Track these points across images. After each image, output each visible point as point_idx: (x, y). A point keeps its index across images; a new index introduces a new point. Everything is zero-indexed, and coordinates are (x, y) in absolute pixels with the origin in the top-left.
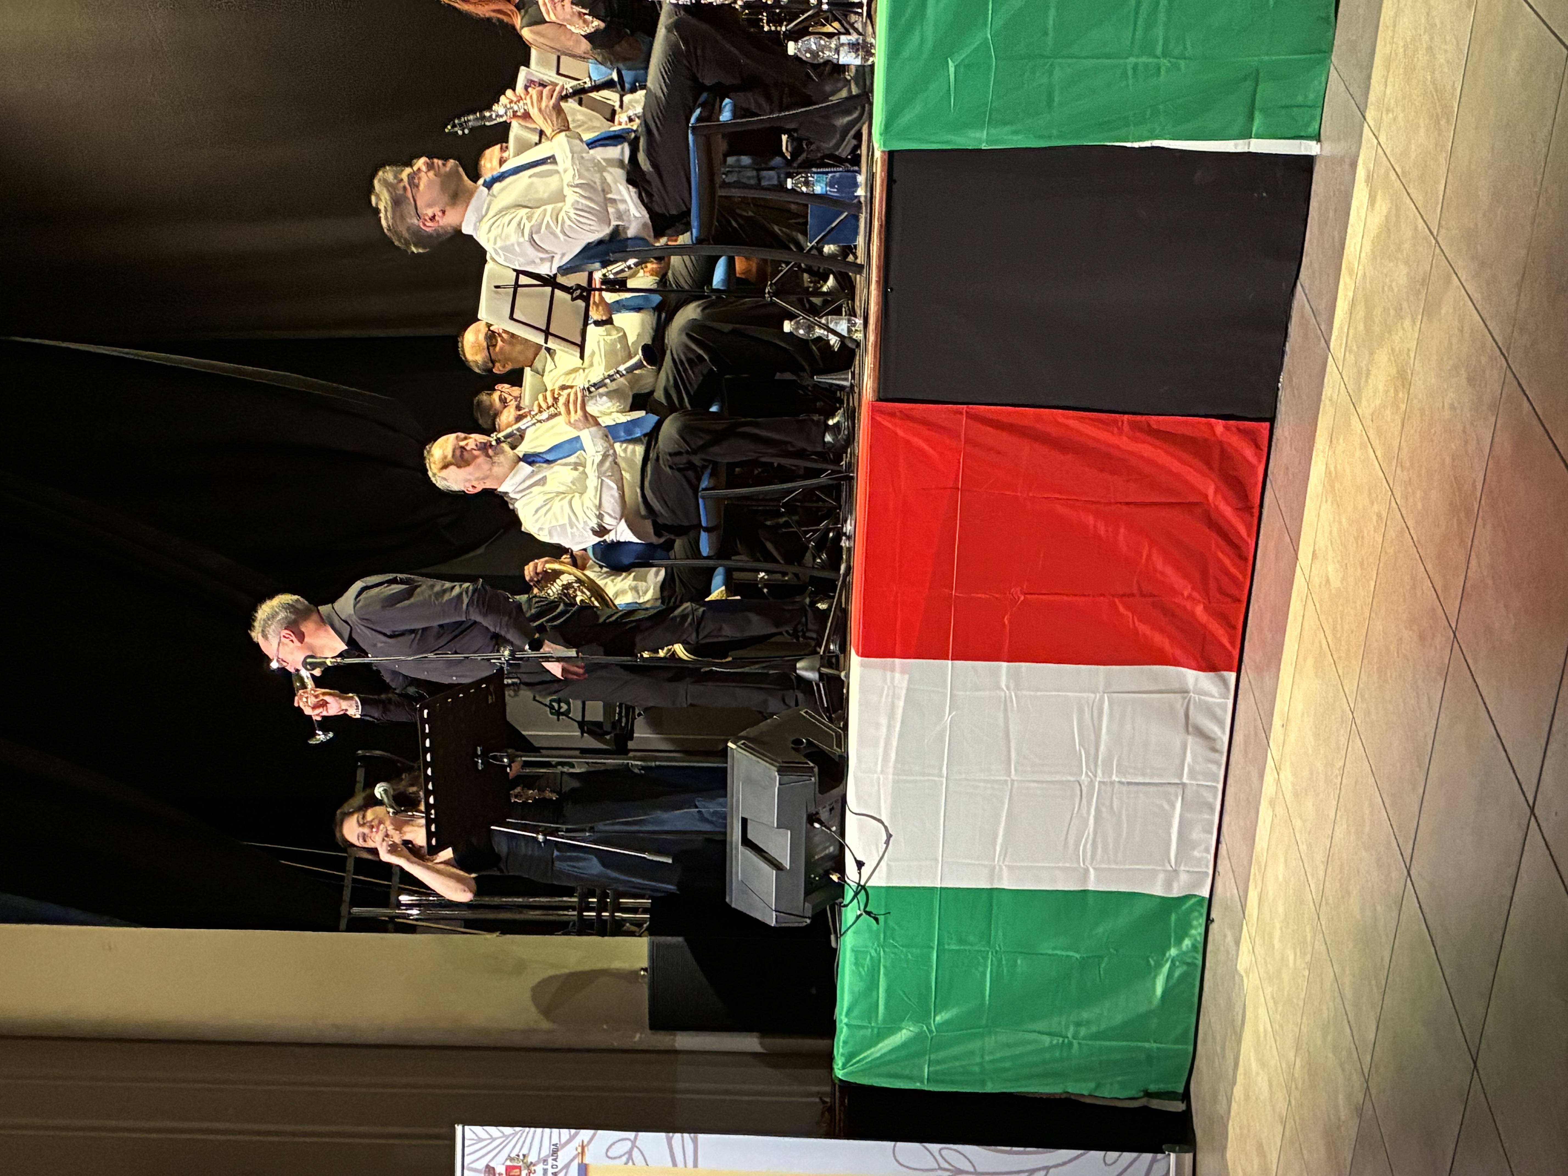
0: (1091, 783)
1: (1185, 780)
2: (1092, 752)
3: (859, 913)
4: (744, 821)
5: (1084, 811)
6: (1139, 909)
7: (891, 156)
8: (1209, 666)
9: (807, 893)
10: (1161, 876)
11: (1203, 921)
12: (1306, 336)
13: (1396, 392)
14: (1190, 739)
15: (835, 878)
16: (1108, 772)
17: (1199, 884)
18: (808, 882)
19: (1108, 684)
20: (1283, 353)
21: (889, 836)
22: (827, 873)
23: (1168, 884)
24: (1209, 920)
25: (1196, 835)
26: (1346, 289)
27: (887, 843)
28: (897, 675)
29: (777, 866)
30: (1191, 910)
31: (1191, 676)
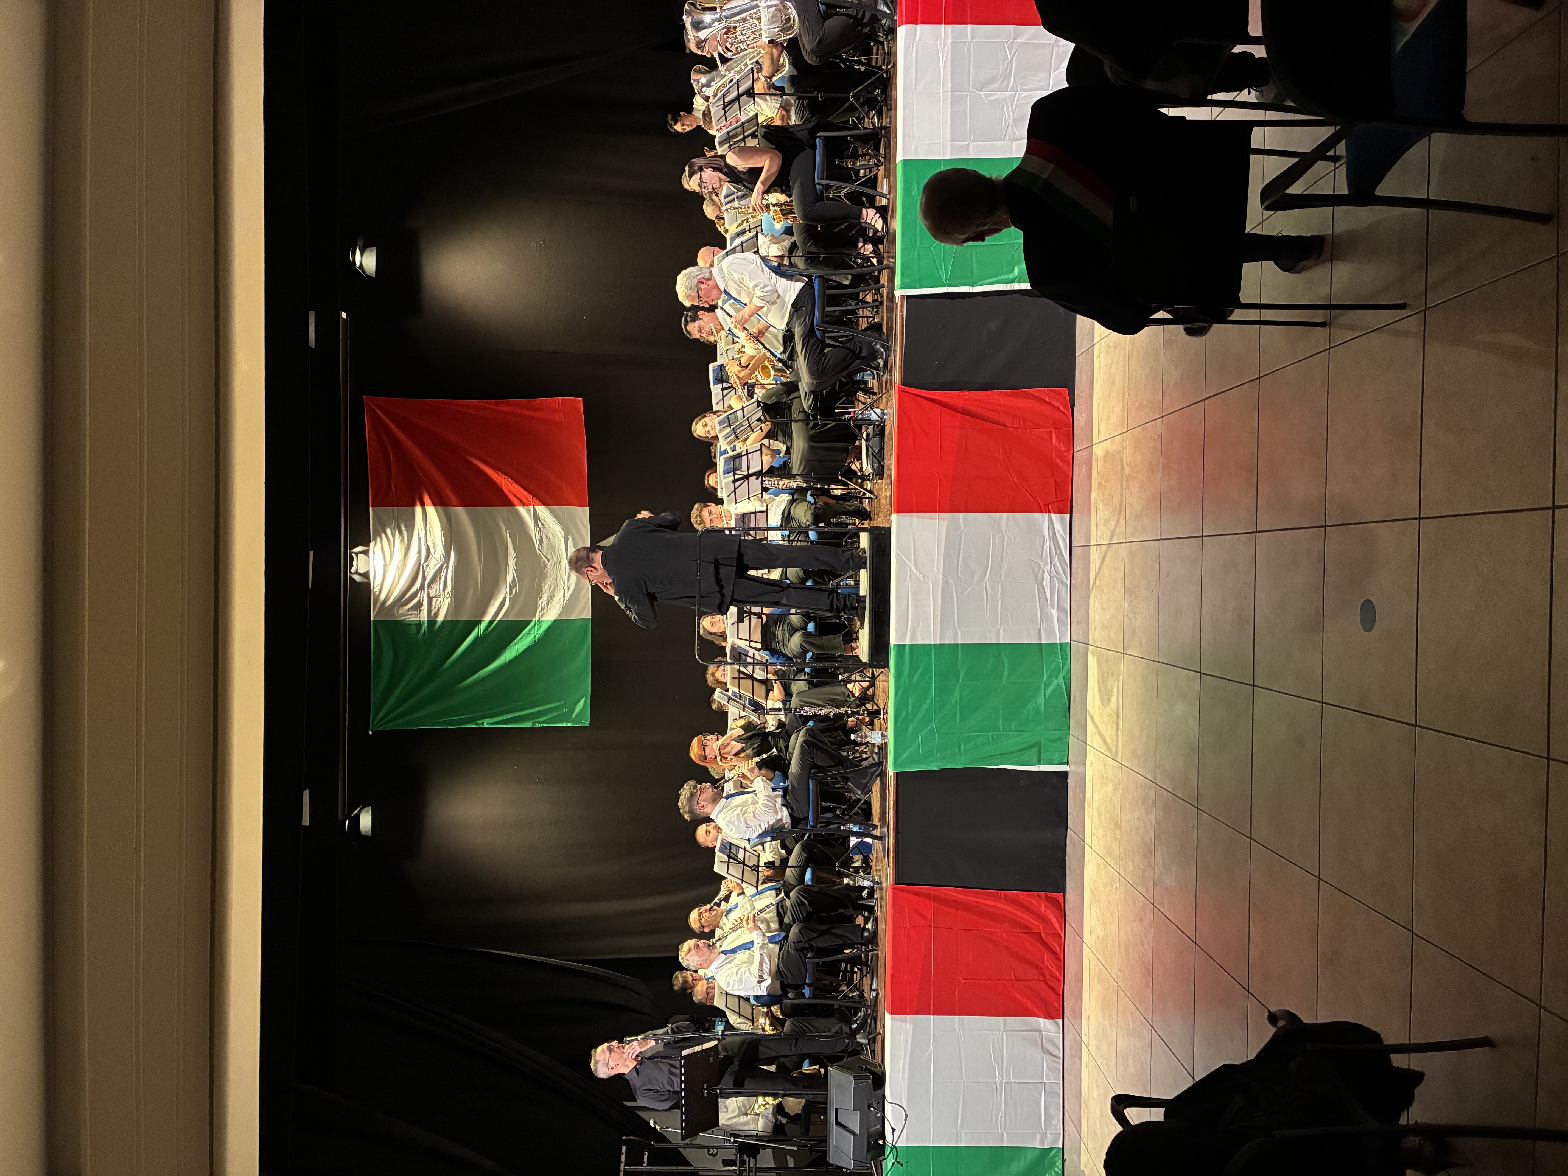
0: (1001, 1082)
1: (1045, 1081)
2: (1000, 1064)
3: (893, 1161)
4: (837, 1110)
5: (999, 1098)
6: (1030, 1156)
7: (898, 775)
8: (1049, 1016)
9: (868, 1151)
10: (1038, 1137)
11: (1061, 1161)
12: (1074, 846)
13: (1115, 833)
14: (1046, 1057)
15: (881, 1142)
16: (1008, 1077)
17: (1057, 1141)
18: (869, 1144)
19: (1005, 1025)
20: (1065, 861)
21: (907, 1116)
22: (877, 1141)
23: (1042, 1141)
24: (1064, 1161)
25: (1052, 1111)
26: (1088, 812)
27: (906, 1120)
28: (908, 1025)
29: (854, 1133)
30: (1055, 1155)
31: (1042, 1021)
